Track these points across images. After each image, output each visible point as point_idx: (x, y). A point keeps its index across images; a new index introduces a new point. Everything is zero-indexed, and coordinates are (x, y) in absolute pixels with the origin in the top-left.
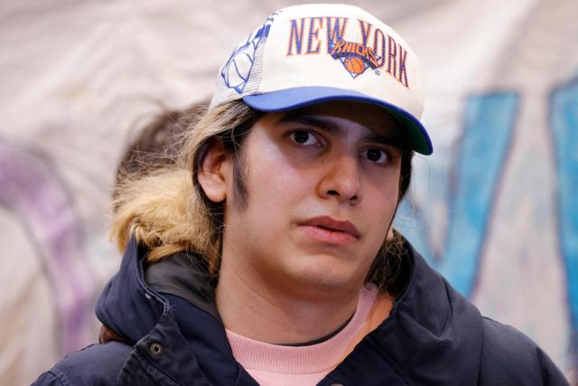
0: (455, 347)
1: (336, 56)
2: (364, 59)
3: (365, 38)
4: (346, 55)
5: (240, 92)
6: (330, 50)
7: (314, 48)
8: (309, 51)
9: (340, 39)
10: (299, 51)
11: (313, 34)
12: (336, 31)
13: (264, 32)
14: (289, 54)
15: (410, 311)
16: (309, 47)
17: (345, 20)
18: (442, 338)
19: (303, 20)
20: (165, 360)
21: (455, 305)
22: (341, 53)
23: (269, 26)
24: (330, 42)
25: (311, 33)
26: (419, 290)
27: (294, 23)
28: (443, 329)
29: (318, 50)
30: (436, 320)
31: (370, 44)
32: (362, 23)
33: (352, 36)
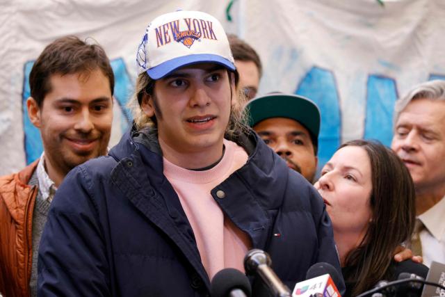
0: (274, 181)
1: (179, 41)
2: (192, 37)
3: (189, 27)
4: (183, 38)
5: (145, 68)
6: (175, 38)
7: (168, 40)
8: (166, 42)
9: (178, 32)
10: (162, 44)
11: (166, 33)
12: (175, 28)
13: (146, 38)
14: (158, 46)
15: (256, 162)
16: (166, 40)
17: (178, 21)
18: (269, 176)
19: (160, 27)
20: (133, 170)
21: (276, 161)
22: (180, 38)
23: (147, 35)
24: (174, 35)
25: (165, 33)
26: (260, 154)
27: (156, 30)
28: (270, 172)
29: (170, 40)
30: (266, 167)
31: (192, 28)
32: (185, 20)
33: (183, 28)
